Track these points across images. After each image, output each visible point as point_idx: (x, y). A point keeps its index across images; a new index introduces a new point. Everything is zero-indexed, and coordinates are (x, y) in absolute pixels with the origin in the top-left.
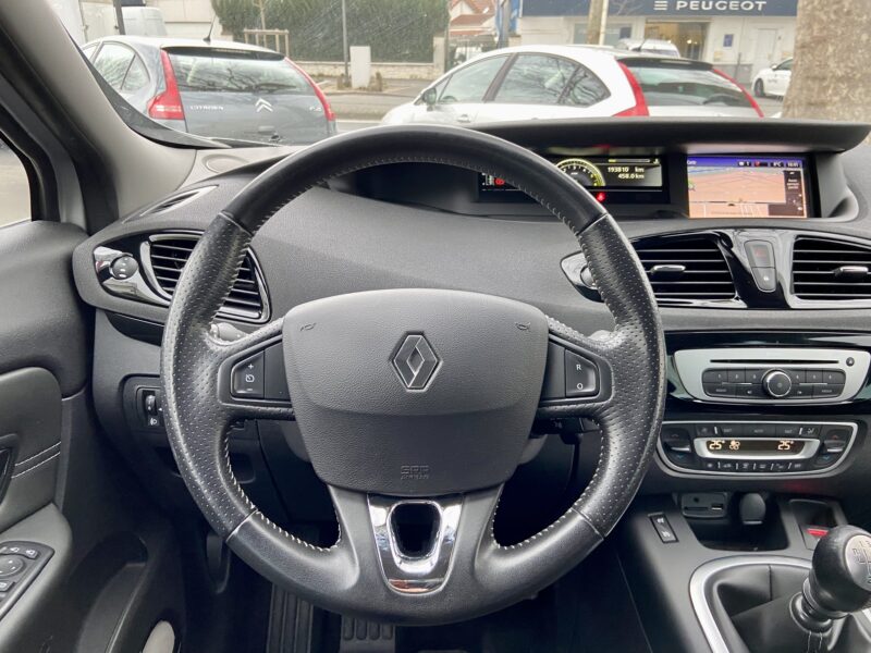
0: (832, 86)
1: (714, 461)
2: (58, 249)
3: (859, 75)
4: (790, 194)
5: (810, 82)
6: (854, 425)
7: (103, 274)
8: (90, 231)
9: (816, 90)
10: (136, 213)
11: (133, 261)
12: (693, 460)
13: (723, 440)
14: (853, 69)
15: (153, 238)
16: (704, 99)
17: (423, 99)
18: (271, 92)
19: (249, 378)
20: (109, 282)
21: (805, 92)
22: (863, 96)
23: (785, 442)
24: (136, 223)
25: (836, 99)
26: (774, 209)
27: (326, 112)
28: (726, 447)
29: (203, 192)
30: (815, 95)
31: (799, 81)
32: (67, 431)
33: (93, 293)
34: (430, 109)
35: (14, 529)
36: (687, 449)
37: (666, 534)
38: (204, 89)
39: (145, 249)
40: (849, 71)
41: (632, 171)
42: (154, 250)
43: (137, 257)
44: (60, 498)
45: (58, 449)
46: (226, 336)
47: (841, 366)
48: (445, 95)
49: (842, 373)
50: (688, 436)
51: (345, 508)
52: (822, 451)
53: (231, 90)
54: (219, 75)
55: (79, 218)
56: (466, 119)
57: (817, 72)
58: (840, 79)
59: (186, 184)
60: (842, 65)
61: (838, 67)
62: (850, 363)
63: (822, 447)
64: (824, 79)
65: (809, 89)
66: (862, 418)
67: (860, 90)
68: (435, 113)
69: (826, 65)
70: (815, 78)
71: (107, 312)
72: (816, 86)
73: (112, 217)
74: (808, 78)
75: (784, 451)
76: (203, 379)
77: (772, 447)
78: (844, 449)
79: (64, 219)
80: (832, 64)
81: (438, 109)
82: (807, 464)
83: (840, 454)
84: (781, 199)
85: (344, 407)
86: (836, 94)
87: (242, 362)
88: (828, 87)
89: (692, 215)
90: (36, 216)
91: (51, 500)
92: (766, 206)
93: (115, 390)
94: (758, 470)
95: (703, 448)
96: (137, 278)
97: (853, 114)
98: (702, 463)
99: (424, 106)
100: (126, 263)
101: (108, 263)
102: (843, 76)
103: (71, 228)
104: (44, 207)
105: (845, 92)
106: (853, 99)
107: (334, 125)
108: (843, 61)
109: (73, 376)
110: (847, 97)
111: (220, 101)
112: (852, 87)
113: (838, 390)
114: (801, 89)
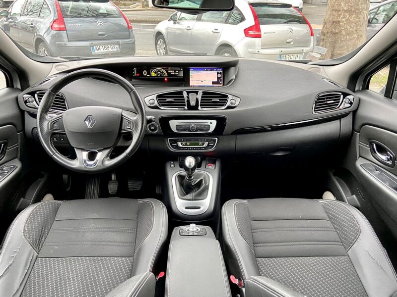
0: (343, 14)
1: (183, 148)
2: (14, 95)
3: (353, 10)
4: (218, 78)
5: (334, 12)
6: (217, 139)
7: (26, 102)
8: (22, 90)
9: (336, 16)
10: (34, 85)
11: (33, 99)
12: (177, 147)
13: (185, 142)
14: (351, 6)
15: (38, 92)
16: (285, 21)
17: (171, 19)
18: (105, 17)
19: (55, 125)
20: (27, 104)
21: (332, 16)
22: (355, 18)
23: (200, 143)
24: (34, 88)
25: (344, 20)
26: (213, 83)
27: (128, 25)
28: (186, 145)
29: (52, 79)
30: (336, 18)
31: (329, 12)
32: (19, 141)
33: (23, 107)
34: (175, 23)
35: (10, 162)
36: (175, 145)
37: (172, 165)
38: (76, 17)
39: (36, 95)
40: (349, 7)
41: (175, 72)
42: (38, 96)
43: (34, 97)
44: (19, 157)
45: (17, 145)
46: (51, 116)
47: (209, 124)
48: (181, 17)
49: (209, 125)
50: (176, 142)
51: (78, 152)
52: (208, 145)
53: (88, 17)
54: (83, 10)
55: (19, 87)
56: (189, 28)
57: (336, 8)
58: (346, 11)
59: (49, 75)
60: (347, 5)
61: (345, 6)
62: (211, 123)
63: (209, 144)
64: (339, 11)
65: (334, 15)
66: (219, 137)
67: (354, 16)
68: (177, 25)
69: (340, 4)
70: (336, 10)
71: (28, 112)
72: (336, 14)
73: (28, 86)
74: (333, 10)
75: (200, 145)
76: (46, 125)
77: (198, 144)
78: (214, 144)
79: (15, 87)
80: (343, 4)
81: (178, 23)
82: (205, 148)
83: (214, 145)
84: (216, 80)
85: (75, 131)
86: (344, 18)
87: (54, 122)
88: (341, 14)
89: (191, 84)
90: (8, 86)
91: (16, 157)
92: (211, 82)
93: (31, 132)
94: (194, 150)
95: (180, 144)
96: (34, 103)
97: (351, 27)
98: (180, 148)
99: (172, 22)
100: (32, 99)
101: (27, 99)
102: (347, 10)
103: (17, 89)
104: (10, 84)
105: (348, 16)
106: (351, 20)
107: (132, 31)
108: (347, 3)
109: (20, 127)
110: (348, 18)
111: (83, 22)
112: (350, 15)
113: (209, 130)
114: (330, 15)
